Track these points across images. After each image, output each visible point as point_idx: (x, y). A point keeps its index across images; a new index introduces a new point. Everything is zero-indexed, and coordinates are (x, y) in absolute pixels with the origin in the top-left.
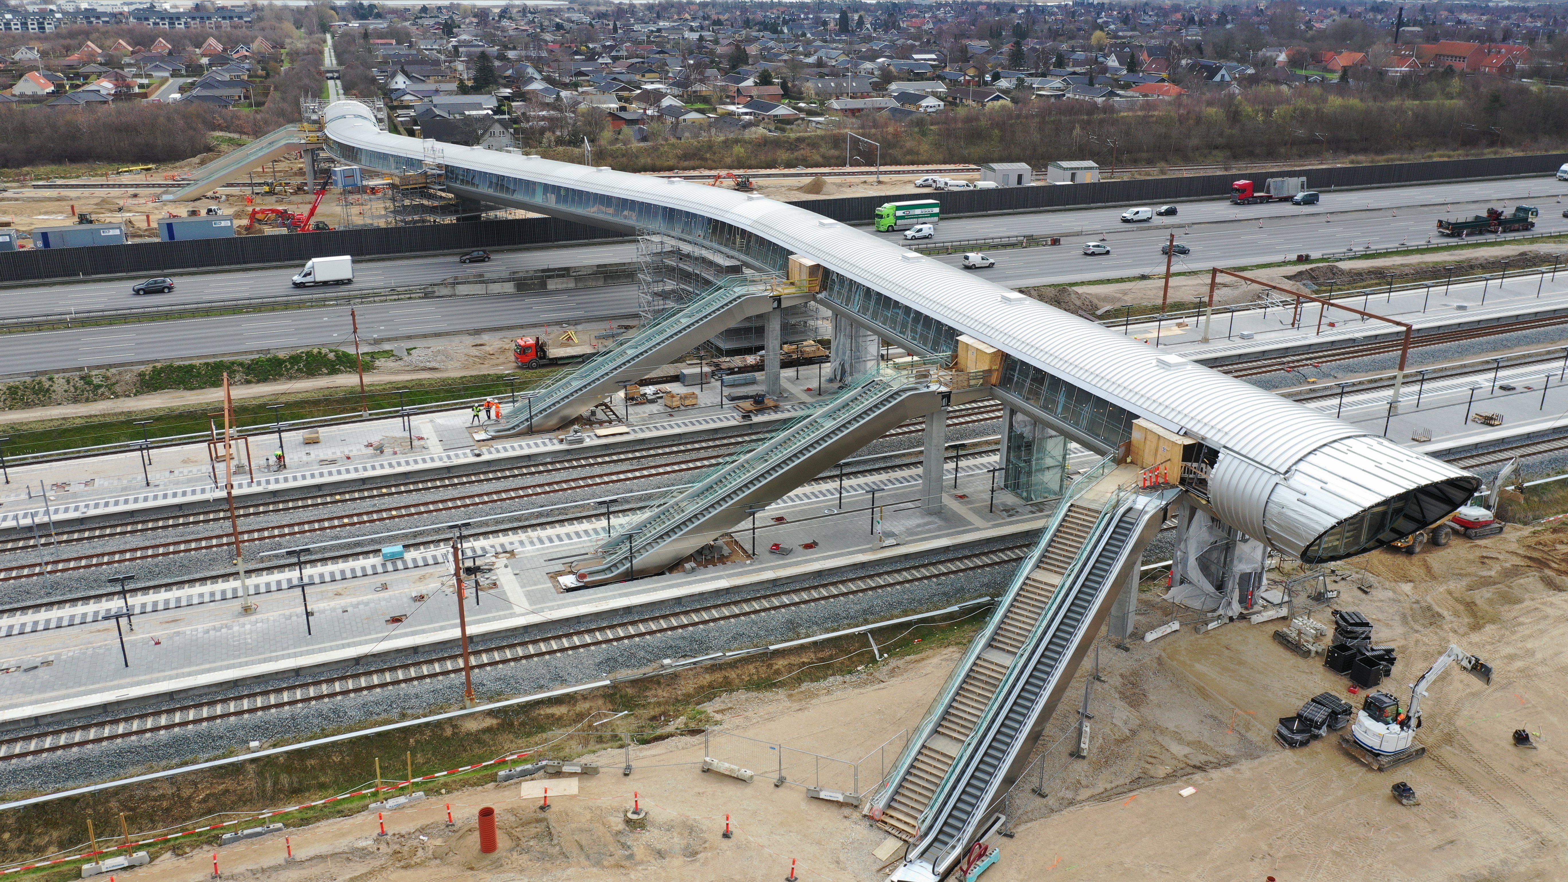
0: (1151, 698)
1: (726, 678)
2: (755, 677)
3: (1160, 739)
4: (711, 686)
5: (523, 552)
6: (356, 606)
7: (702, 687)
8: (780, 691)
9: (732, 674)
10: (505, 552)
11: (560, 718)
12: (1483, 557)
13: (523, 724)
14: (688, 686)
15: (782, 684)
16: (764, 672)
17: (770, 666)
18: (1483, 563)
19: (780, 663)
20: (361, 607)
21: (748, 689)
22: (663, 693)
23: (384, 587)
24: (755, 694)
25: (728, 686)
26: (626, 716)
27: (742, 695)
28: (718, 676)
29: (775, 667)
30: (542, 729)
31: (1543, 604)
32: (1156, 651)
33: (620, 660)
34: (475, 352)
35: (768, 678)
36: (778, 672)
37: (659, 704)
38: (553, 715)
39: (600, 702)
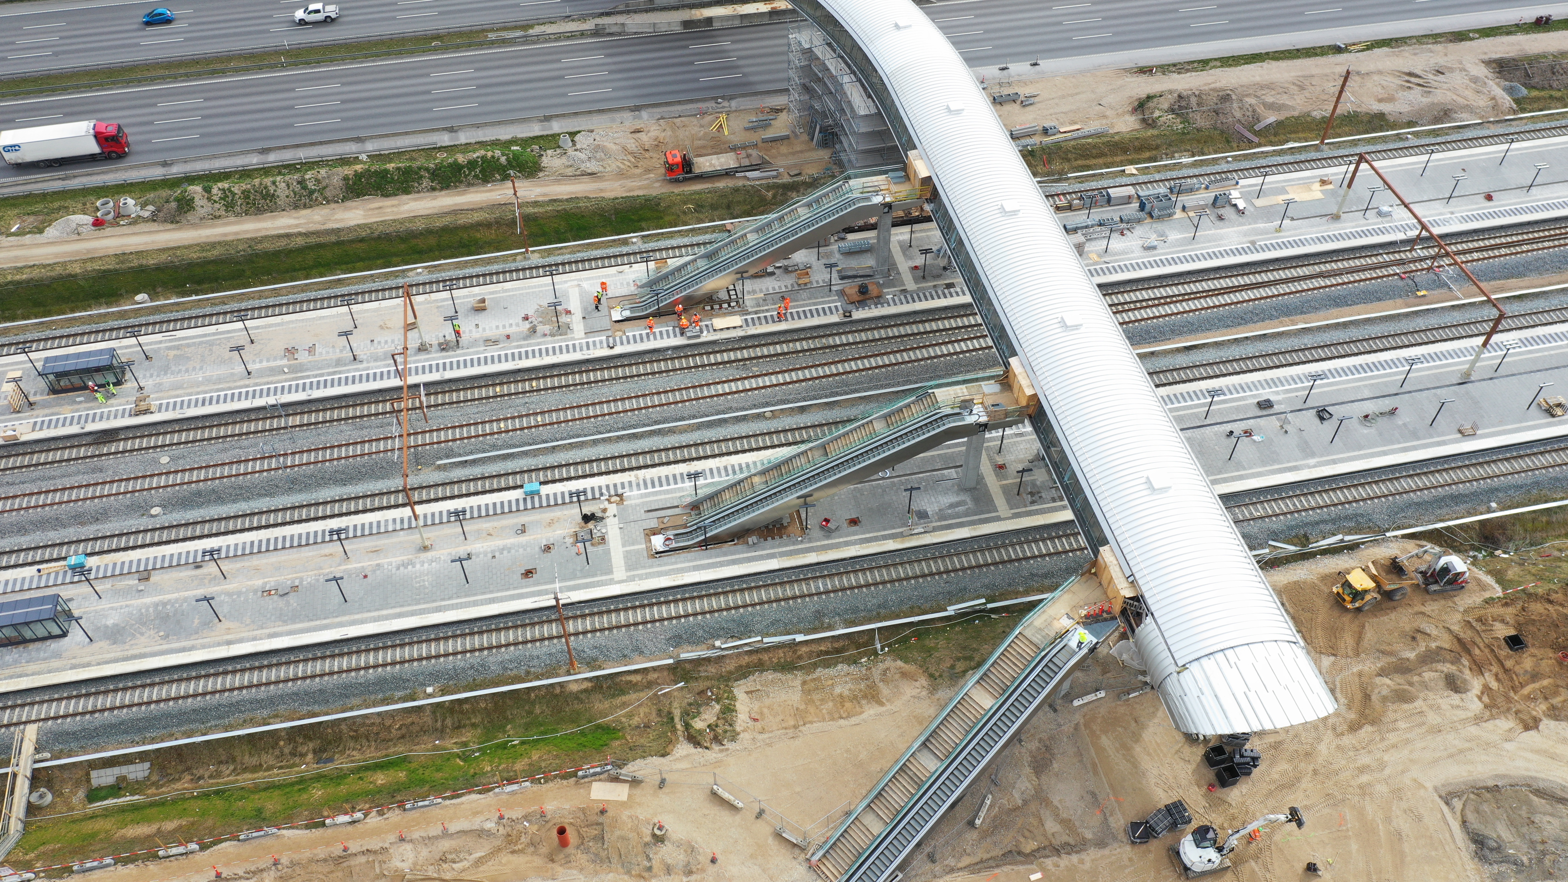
0: (1055, 765)
1: (760, 659)
2: (782, 660)
3: (1042, 812)
4: (748, 666)
5: (629, 497)
6: (501, 551)
7: (741, 666)
8: (799, 673)
9: (765, 657)
10: (617, 495)
11: (636, 684)
12: (1418, 631)
13: (609, 687)
14: (731, 665)
15: (801, 668)
16: (789, 656)
17: (795, 652)
18: (1414, 638)
19: (804, 649)
20: (505, 552)
21: (775, 670)
22: (712, 670)
23: (523, 530)
24: (779, 675)
25: (760, 667)
26: (682, 688)
27: (770, 676)
28: (755, 658)
29: (799, 653)
30: (623, 692)
31: (1431, 707)
32: (1078, 718)
33: (684, 636)
34: (632, 145)
35: (792, 663)
36: (800, 658)
37: (707, 678)
38: (631, 682)
39: (665, 673)
